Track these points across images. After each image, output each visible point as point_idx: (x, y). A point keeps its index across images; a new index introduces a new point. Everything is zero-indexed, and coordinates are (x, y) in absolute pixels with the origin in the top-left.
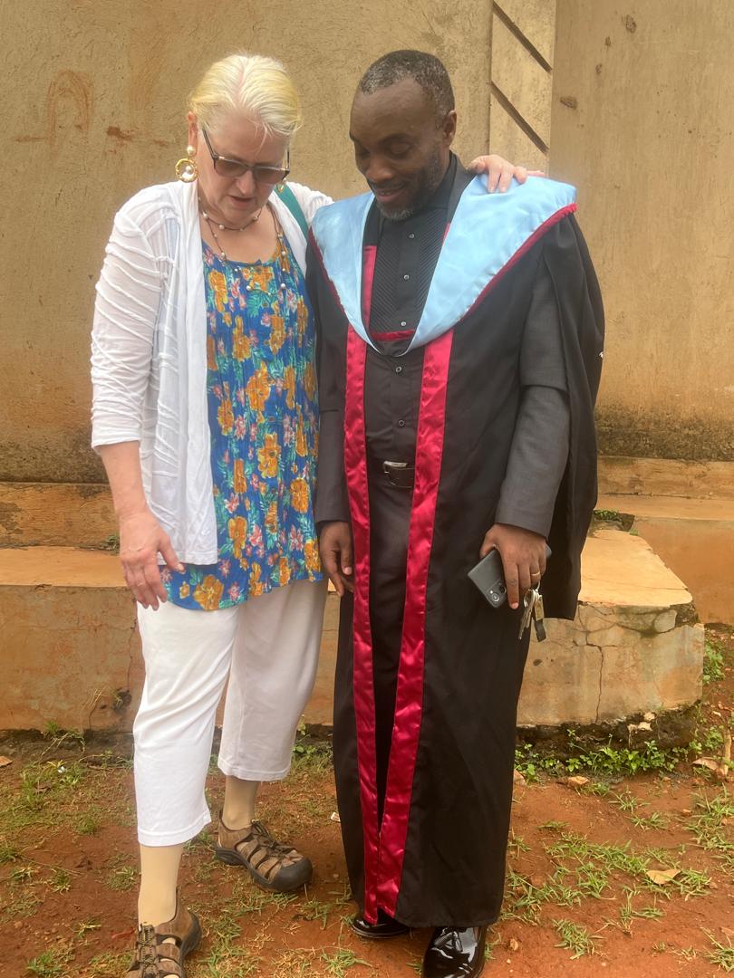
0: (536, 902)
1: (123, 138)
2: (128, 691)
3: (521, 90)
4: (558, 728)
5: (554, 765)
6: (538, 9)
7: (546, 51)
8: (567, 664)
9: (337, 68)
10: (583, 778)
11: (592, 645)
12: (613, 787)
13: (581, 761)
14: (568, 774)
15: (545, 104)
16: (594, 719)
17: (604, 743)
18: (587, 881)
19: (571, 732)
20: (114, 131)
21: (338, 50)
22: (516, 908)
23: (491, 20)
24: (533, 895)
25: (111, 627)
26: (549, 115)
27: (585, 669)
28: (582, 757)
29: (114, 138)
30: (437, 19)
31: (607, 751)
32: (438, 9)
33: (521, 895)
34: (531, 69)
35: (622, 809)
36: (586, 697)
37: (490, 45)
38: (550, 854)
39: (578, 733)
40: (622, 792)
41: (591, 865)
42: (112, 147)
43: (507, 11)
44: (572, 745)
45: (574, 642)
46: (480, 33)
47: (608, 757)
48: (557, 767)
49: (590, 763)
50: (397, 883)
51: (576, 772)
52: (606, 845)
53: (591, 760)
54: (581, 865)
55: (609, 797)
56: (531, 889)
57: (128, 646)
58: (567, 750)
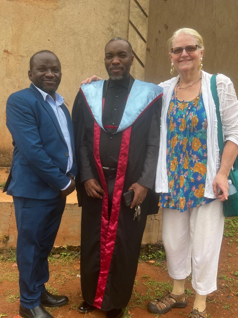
0: (143, 301)
1: (9, 54)
2: (8, 236)
3: (137, 48)
4: (146, 245)
5: (144, 257)
6: (143, 23)
7: (145, 36)
8: (149, 225)
9: (80, 36)
10: (153, 261)
11: (156, 220)
12: (162, 264)
13: (153, 255)
14: (148, 260)
15: (144, 52)
16: (157, 242)
17: (159, 250)
18: (157, 294)
19: (150, 247)
20: (6, 51)
21: (81, 30)
22: (137, 303)
23: (128, 25)
24: (142, 299)
25: (3, 215)
26: (145, 56)
27: (154, 227)
28: (153, 254)
29: (6, 53)
30: (112, 24)
31: (160, 252)
32: (112, 20)
33: (138, 299)
34: (140, 42)
35: (165, 270)
36: (154, 236)
37: (128, 33)
38: (145, 285)
39: (152, 247)
40: (165, 265)
41: (158, 288)
42: (5, 56)
43: (133, 23)
44: (150, 250)
45: (151, 219)
46: (125, 29)
47: (161, 254)
48: (145, 257)
49: (155, 256)
50: (102, 298)
51: (151, 259)
52: (162, 282)
53: (155, 255)
54: (155, 289)
55: (161, 267)
56: (141, 297)
57: (9, 221)
58: (148, 252)
